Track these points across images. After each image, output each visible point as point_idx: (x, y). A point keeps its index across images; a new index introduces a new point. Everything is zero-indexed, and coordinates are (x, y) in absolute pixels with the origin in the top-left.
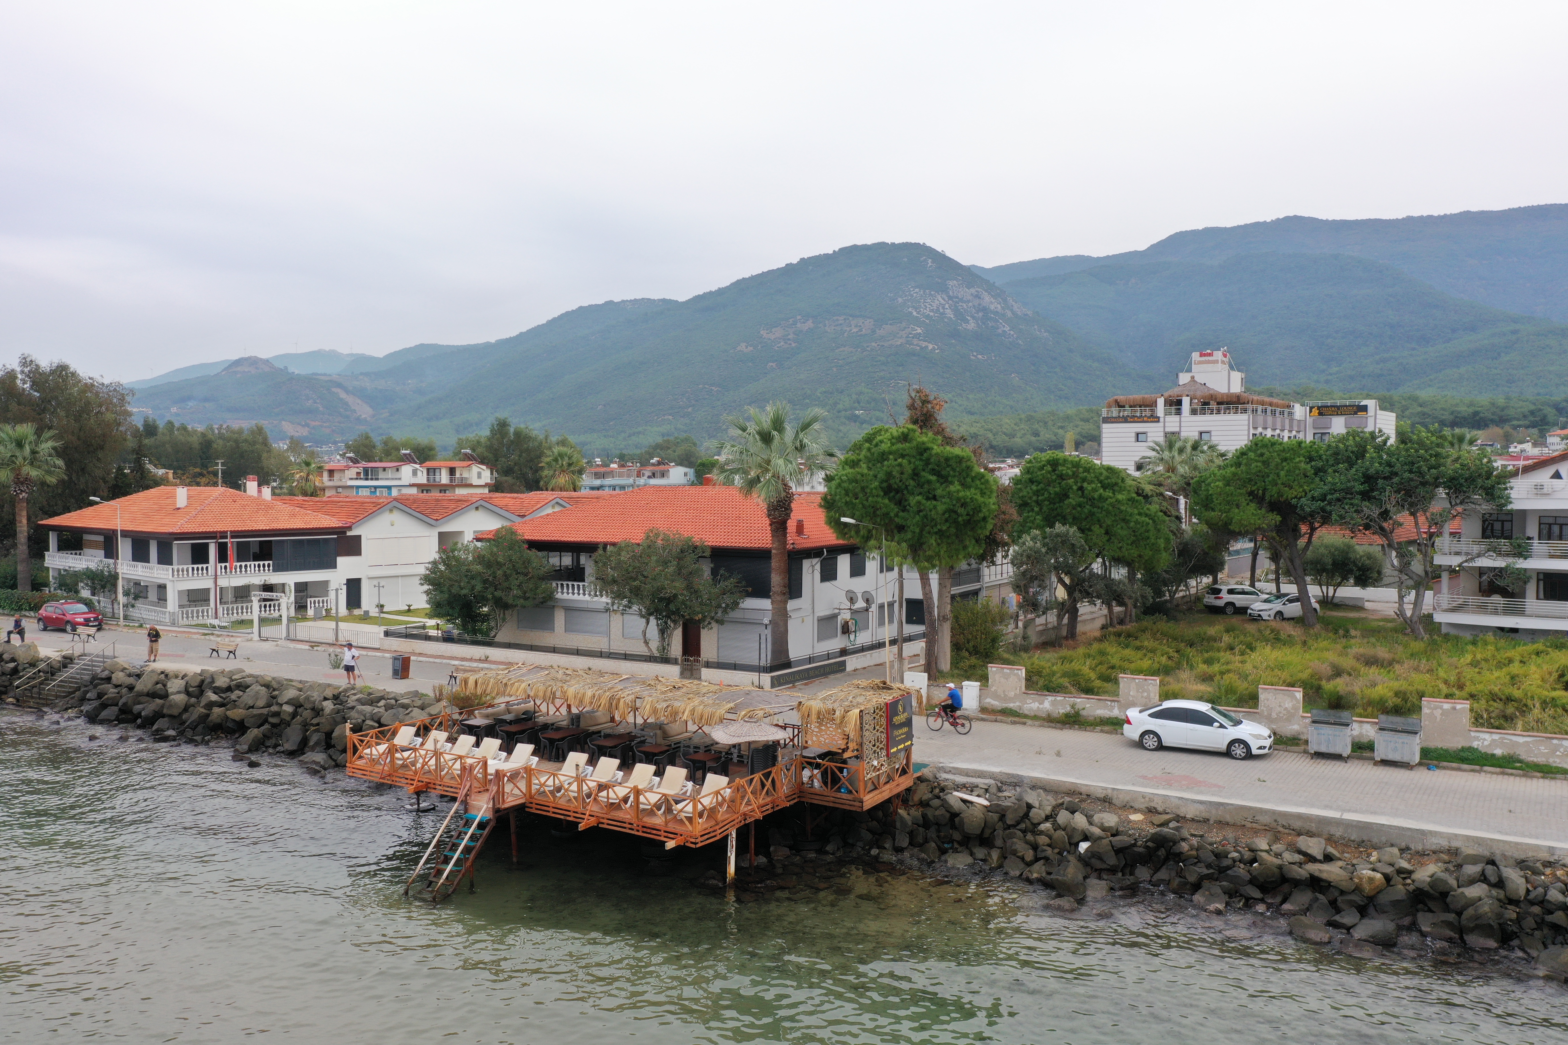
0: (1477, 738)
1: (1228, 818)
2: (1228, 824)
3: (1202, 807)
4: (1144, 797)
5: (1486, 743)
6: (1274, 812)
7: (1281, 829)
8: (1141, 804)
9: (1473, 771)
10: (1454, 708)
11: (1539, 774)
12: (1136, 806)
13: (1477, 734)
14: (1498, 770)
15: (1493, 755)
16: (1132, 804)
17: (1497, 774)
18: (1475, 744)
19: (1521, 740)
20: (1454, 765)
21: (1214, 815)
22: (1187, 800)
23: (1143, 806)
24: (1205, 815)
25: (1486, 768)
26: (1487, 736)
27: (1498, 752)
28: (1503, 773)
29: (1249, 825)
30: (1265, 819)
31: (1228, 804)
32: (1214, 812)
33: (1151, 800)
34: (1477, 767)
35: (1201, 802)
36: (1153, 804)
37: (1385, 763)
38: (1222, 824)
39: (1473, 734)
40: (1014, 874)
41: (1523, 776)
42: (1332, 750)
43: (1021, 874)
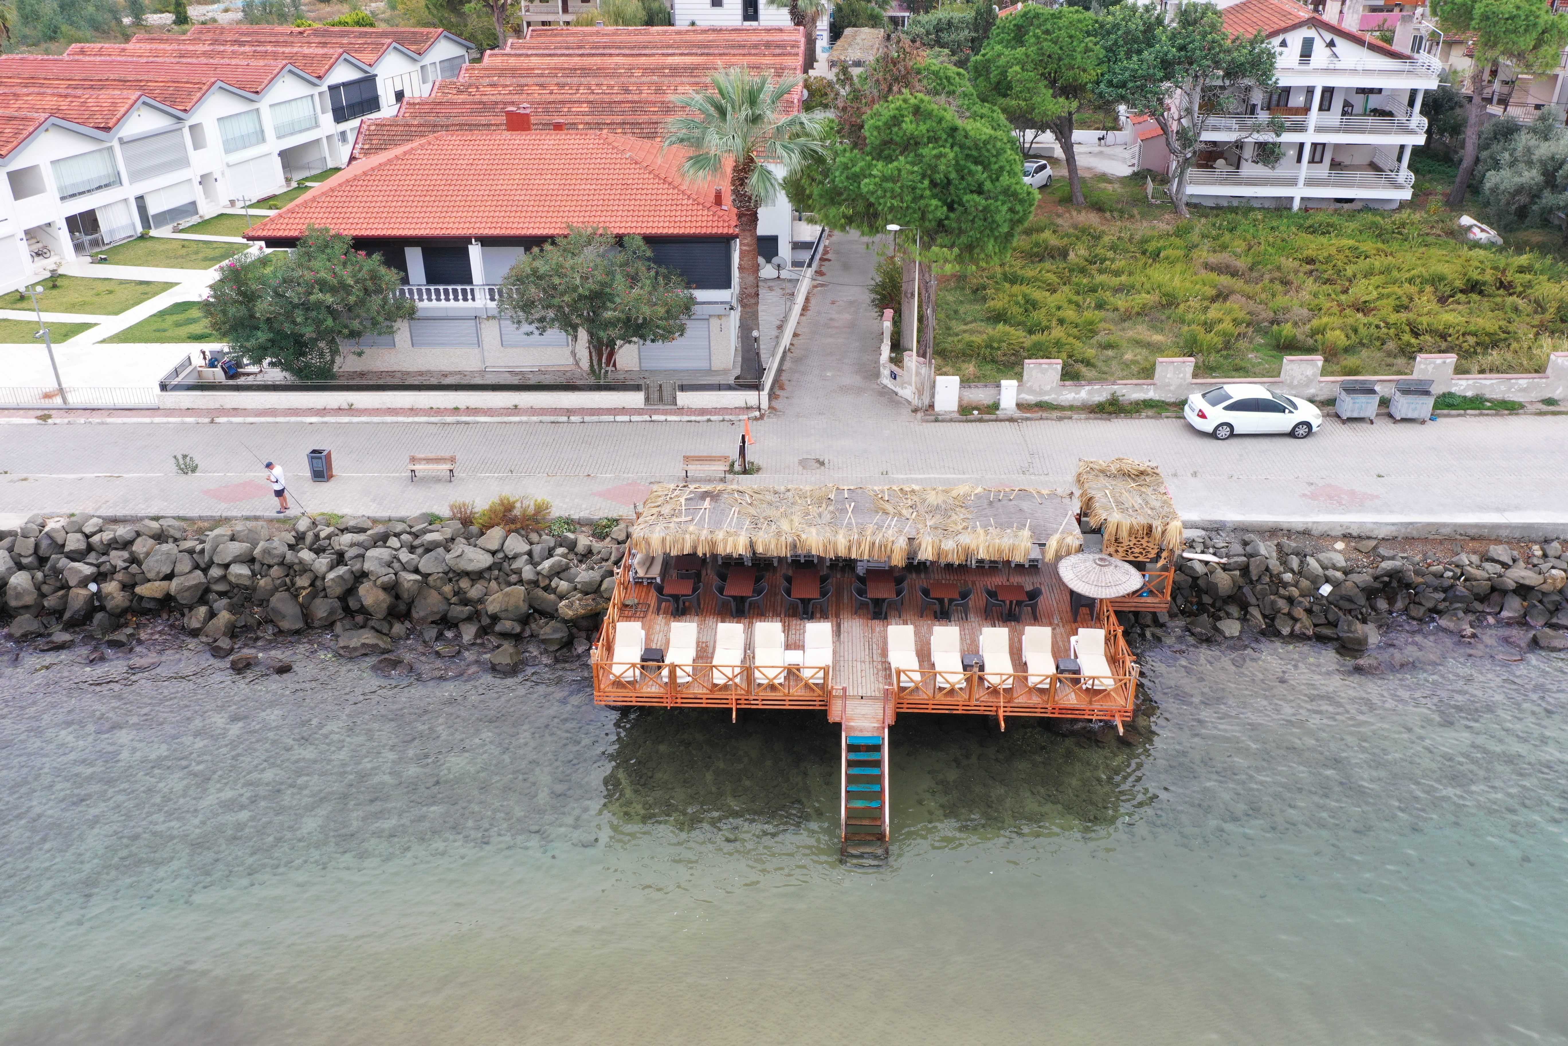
0: (1456, 385)
1: (1415, 534)
3: (1393, 528)
4: (1342, 526)
5: (1462, 387)
6: (1455, 525)
7: (1458, 537)
9: (1459, 415)
10: (1444, 362)
11: (1506, 412)
12: (1333, 534)
13: (1458, 381)
14: (1477, 412)
15: (1465, 397)
17: (1475, 415)
19: (1488, 382)
20: (1445, 412)
23: (1339, 534)
24: (1395, 534)
25: (1469, 412)
26: (1463, 382)
27: (1469, 394)
28: (1481, 415)
29: (1431, 537)
30: (1446, 531)
31: (1417, 523)
32: (1403, 530)
33: (1347, 528)
34: (1462, 412)
35: (1393, 524)
37: (1404, 420)
38: (1409, 540)
39: (1454, 381)
40: (1286, 631)
41: (1496, 415)
42: (1362, 415)
43: (1293, 631)
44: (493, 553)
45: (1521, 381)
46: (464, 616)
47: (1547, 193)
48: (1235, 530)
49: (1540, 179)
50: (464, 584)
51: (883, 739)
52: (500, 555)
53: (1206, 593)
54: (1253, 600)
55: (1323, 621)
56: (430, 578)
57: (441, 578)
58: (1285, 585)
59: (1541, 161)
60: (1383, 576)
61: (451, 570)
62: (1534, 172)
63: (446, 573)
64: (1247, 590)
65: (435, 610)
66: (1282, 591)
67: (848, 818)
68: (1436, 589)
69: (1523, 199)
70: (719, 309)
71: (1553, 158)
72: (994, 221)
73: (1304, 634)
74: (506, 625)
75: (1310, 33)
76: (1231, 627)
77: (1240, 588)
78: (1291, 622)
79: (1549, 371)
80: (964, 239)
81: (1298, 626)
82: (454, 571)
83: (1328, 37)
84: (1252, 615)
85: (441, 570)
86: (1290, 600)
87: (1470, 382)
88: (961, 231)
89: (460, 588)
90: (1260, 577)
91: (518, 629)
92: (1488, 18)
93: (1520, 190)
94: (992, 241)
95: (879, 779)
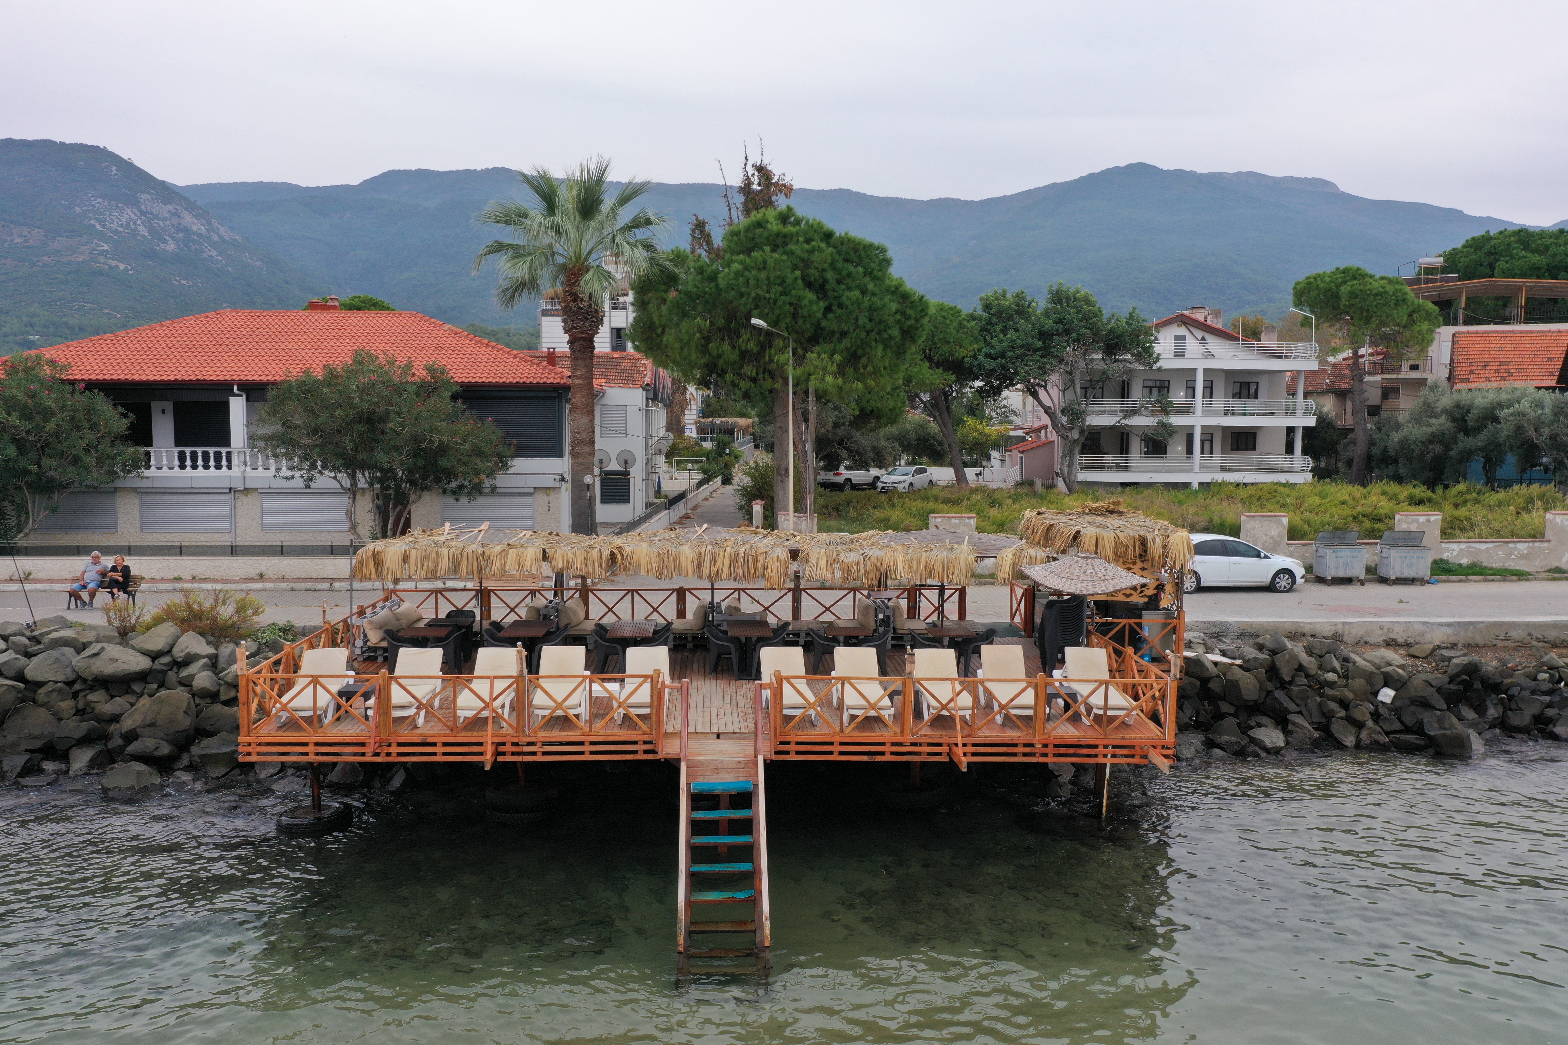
0: (1447, 550)
1: (1479, 640)
2: (1477, 646)
4: (1381, 628)
5: (1455, 553)
6: (1528, 624)
7: (1535, 643)
8: (1378, 637)
9: (1460, 581)
10: (1429, 521)
11: (1514, 578)
12: (1372, 640)
13: (1447, 545)
14: (1481, 577)
15: (1460, 565)
16: (1367, 639)
17: (1479, 581)
18: (1445, 556)
19: (1483, 547)
20: (1444, 577)
21: (1462, 637)
22: (1433, 624)
23: (1380, 640)
24: (1453, 639)
25: (1470, 577)
26: (1454, 546)
27: (1465, 561)
28: (1486, 580)
29: (1501, 643)
30: (1516, 634)
31: (1478, 622)
32: (1463, 634)
33: (1390, 630)
34: (1463, 578)
35: (1448, 625)
36: (1392, 636)
38: (1469, 646)
39: (1443, 545)
40: (1349, 741)
41: (1504, 580)
42: (1349, 574)
43: (1358, 741)
44: (154, 656)
45: (1520, 546)
46: (78, 735)
47: (1461, 436)
48: (1241, 635)
49: (1449, 425)
50: (97, 697)
51: (756, 786)
52: (166, 660)
53: (1224, 699)
54: (1292, 707)
55: (1397, 726)
56: (42, 691)
57: (60, 691)
58: (1331, 685)
59: (1445, 411)
60: (1458, 675)
61: (79, 678)
62: (1443, 419)
63: (70, 683)
64: (1279, 694)
65: (36, 732)
66: (1328, 691)
67: (692, 922)
68: (1534, 692)
69: (1438, 448)
70: (549, 482)
71: (1458, 406)
72: (881, 322)
73: (1376, 742)
74: (146, 744)
75: (1182, 331)
76: (1272, 736)
77: (1269, 693)
78: (1353, 730)
79: (1549, 534)
80: (846, 342)
81: (1364, 735)
82: (84, 680)
83: (1199, 334)
84: (1294, 724)
85: (60, 677)
86: (1344, 704)
87: (1463, 546)
88: (844, 334)
89: (88, 703)
90: (1293, 678)
91: (165, 749)
92: (1356, 297)
93: (1432, 439)
94: (880, 347)
95: (748, 853)
